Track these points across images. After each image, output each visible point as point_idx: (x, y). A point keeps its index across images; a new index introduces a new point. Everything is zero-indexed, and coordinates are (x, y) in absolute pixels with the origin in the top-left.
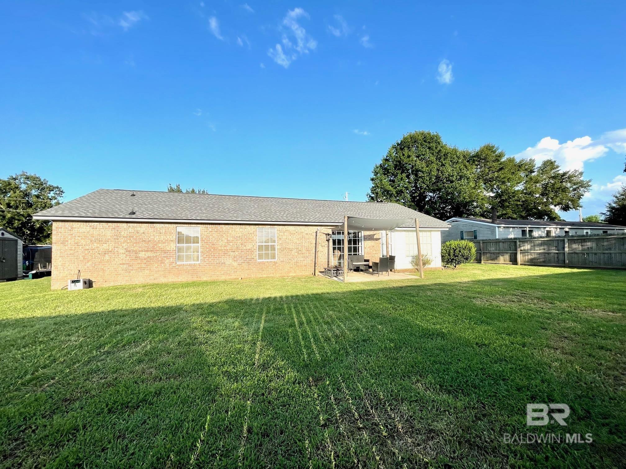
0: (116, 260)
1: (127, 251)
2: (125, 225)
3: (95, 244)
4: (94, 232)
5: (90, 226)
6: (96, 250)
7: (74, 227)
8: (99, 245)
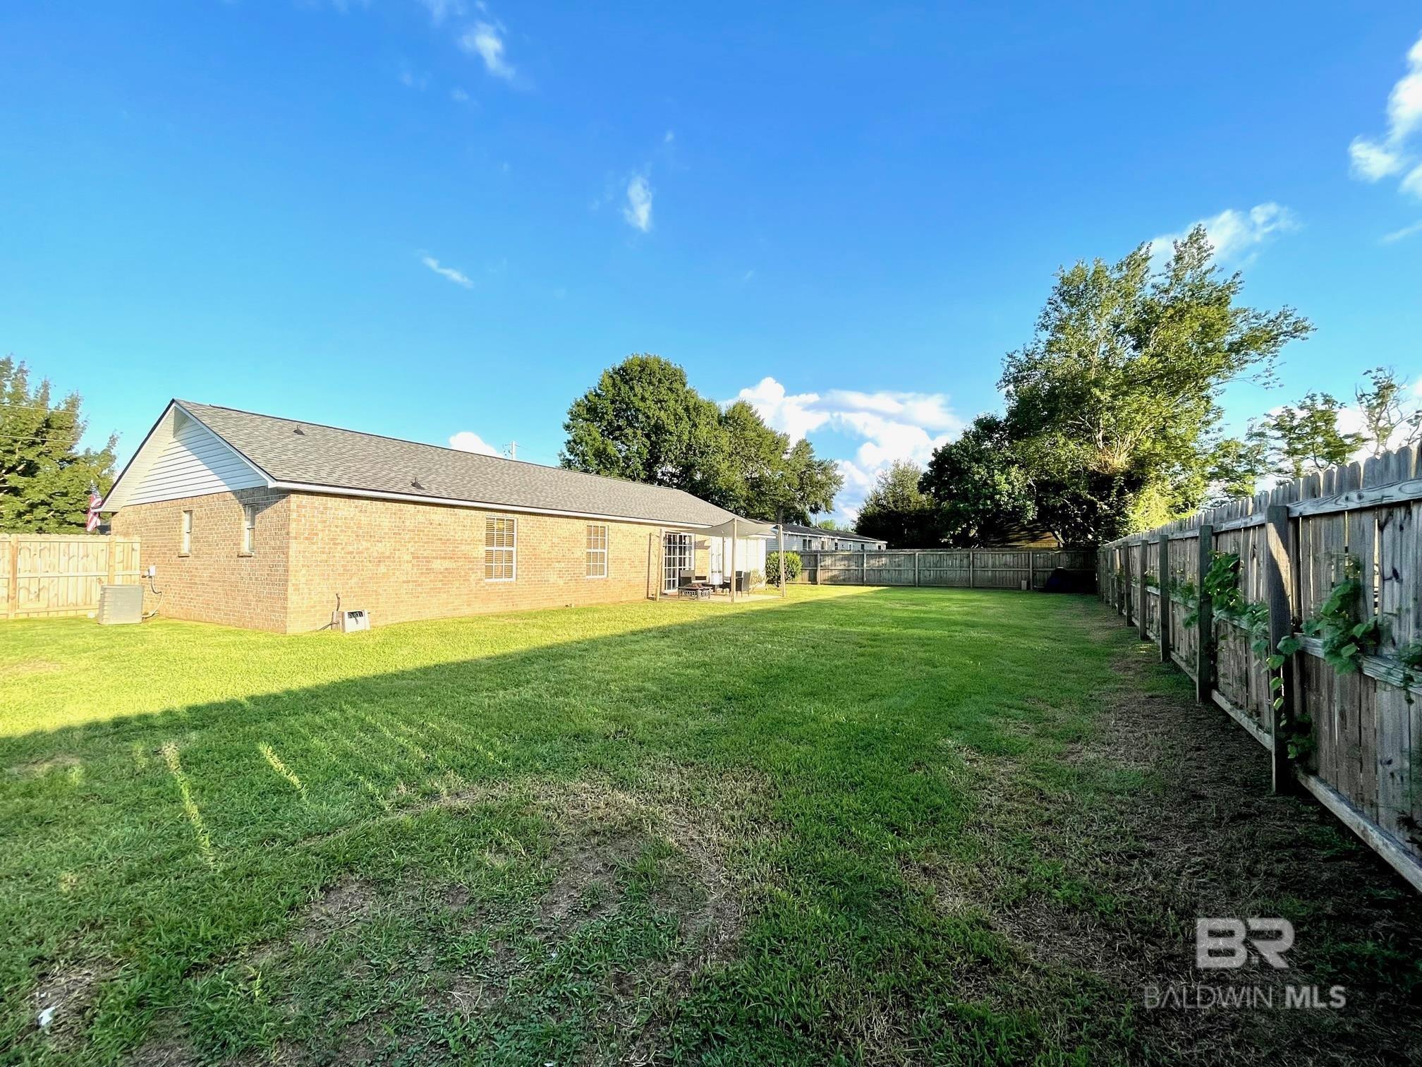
0: (397, 573)
1: (413, 558)
2: (411, 506)
3: (364, 543)
4: (363, 518)
5: (356, 507)
6: (365, 555)
7: (329, 506)
8: (369, 545)
